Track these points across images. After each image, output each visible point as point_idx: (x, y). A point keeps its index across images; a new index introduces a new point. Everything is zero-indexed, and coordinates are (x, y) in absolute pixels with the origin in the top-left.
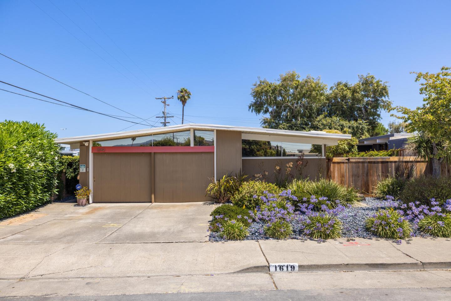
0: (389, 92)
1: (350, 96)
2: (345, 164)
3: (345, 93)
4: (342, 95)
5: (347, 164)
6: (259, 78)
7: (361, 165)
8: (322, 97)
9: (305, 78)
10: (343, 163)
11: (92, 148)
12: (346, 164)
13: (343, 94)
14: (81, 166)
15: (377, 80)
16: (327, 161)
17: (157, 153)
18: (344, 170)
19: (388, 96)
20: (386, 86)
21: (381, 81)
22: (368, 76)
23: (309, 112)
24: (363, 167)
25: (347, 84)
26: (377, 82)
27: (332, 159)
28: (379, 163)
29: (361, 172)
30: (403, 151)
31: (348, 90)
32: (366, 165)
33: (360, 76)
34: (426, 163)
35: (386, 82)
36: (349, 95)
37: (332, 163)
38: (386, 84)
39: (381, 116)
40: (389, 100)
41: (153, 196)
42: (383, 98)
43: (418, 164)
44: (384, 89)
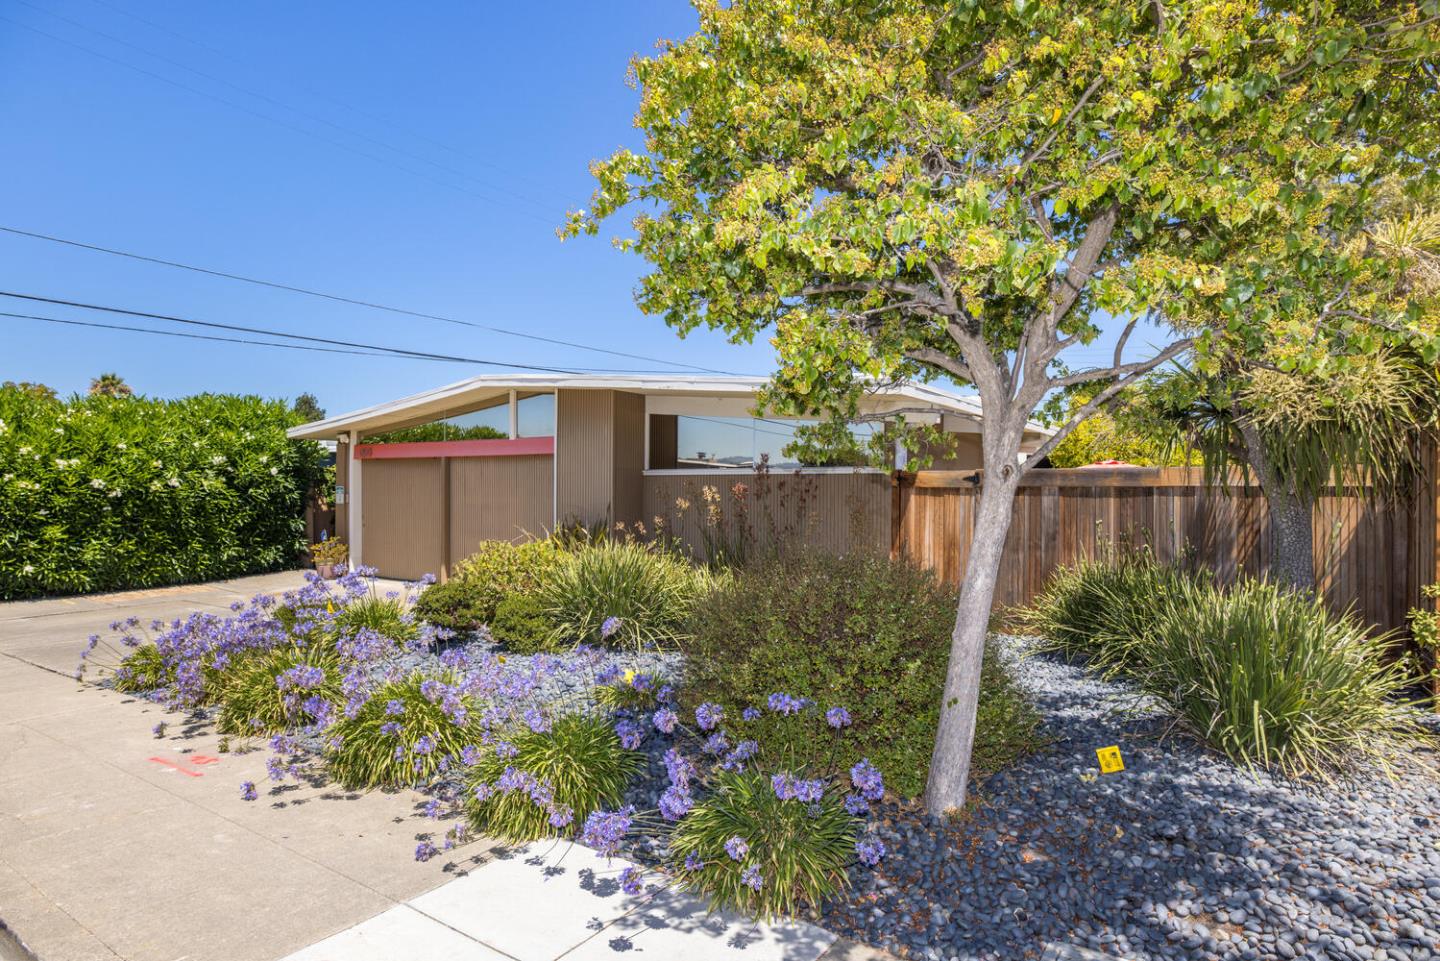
2: (962, 497)
5: (971, 496)
10: (956, 491)
11: (356, 447)
12: (968, 497)
14: (337, 489)
17: (456, 458)
18: (959, 522)
27: (917, 477)
28: (1107, 495)
37: (913, 491)
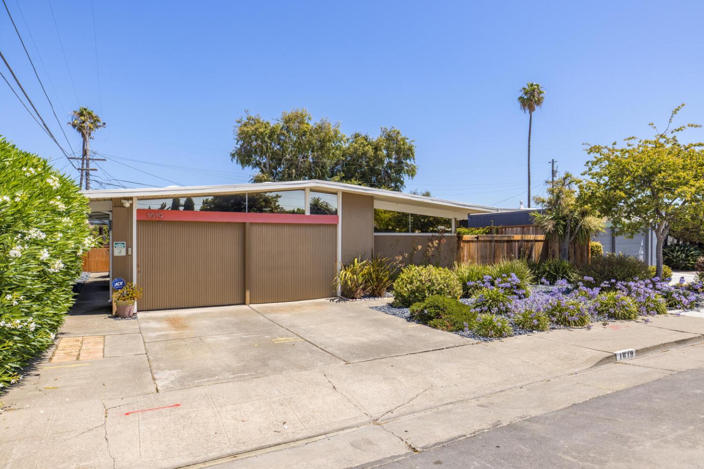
0: (415, 154)
1: (372, 154)
2: (474, 243)
3: (366, 148)
4: (363, 152)
5: (476, 244)
6: (247, 112)
7: (488, 243)
8: (338, 152)
9: (319, 122)
10: (472, 241)
11: (138, 211)
13: (363, 150)
14: (116, 244)
15: (403, 136)
16: (457, 239)
17: (253, 223)
18: (473, 251)
19: (414, 159)
20: (412, 146)
21: (408, 139)
22: (392, 130)
23: (321, 170)
24: (491, 245)
25: (366, 137)
26: (403, 140)
27: (462, 237)
28: (505, 242)
29: (488, 253)
30: (505, 229)
31: (369, 146)
32: (493, 244)
33: (383, 129)
34: (543, 243)
35: (413, 141)
36: (371, 152)
37: (462, 241)
38: (412, 143)
39: (405, 183)
40: (414, 165)
41: (248, 294)
42: (408, 161)
43: (537, 243)
44: (410, 149)
